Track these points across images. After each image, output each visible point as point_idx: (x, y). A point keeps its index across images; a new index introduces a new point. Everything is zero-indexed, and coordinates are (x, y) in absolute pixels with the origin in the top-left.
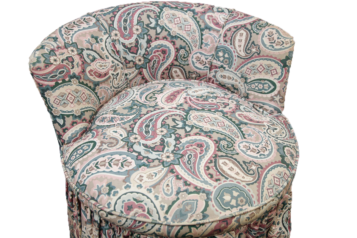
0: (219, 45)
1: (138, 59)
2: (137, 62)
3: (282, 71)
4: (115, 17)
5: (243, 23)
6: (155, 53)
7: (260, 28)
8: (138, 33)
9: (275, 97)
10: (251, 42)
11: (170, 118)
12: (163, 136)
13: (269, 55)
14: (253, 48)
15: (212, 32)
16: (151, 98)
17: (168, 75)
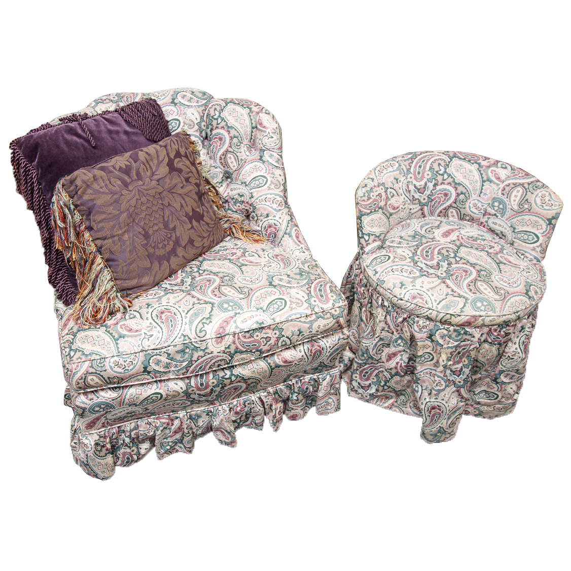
0: (496, 196)
1: (423, 198)
2: (422, 201)
3: (547, 227)
4: (412, 163)
5: (522, 181)
6: (438, 194)
7: (536, 189)
8: (428, 177)
9: (536, 248)
10: (525, 199)
11: (445, 250)
12: (439, 260)
13: (538, 213)
14: (526, 204)
15: (492, 184)
16: (429, 231)
17: (444, 213)
